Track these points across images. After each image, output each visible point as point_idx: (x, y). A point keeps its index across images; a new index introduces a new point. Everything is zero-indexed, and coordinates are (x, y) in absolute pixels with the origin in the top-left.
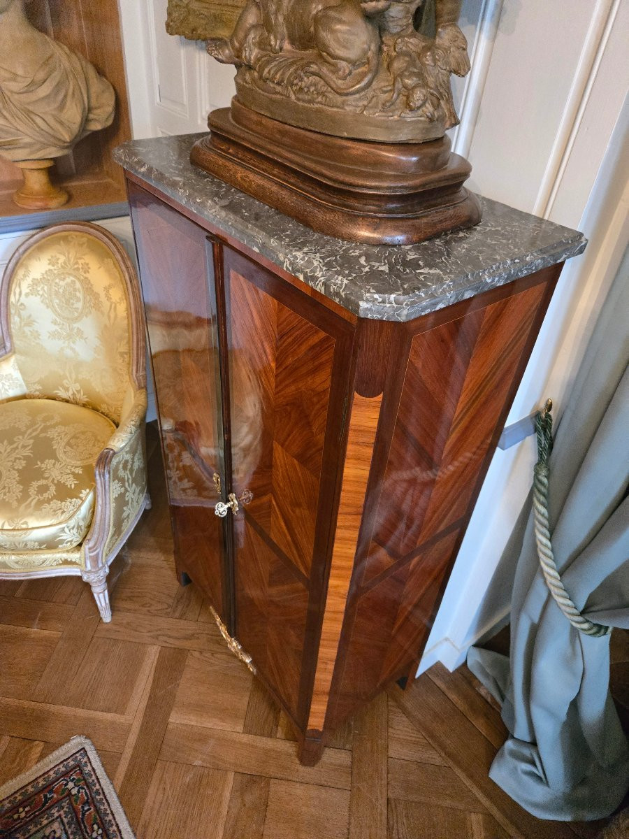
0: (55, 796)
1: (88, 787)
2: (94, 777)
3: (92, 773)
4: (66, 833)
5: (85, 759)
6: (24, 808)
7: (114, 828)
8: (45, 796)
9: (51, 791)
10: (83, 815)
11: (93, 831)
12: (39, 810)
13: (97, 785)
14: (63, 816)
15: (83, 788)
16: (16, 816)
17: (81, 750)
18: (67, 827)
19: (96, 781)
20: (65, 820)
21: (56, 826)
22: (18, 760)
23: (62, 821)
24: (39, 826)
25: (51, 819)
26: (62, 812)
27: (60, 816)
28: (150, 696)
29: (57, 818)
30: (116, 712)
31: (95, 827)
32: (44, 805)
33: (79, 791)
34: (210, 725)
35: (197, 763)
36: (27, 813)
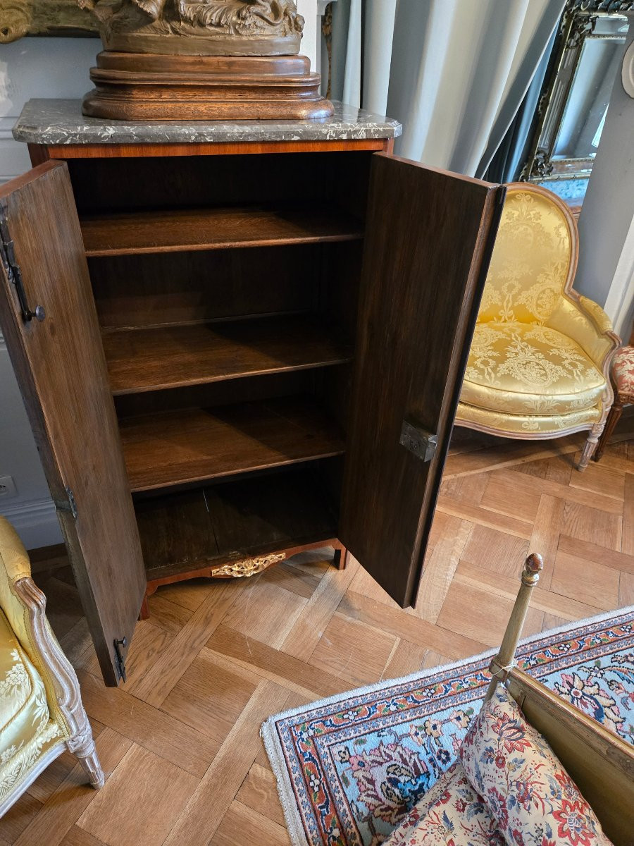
0: (310, 751)
1: (311, 720)
2: (305, 715)
3: (301, 716)
4: (343, 741)
5: (286, 721)
6: (311, 780)
7: (350, 701)
8: (307, 760)
9: (304, 754)
10: (333, 726)
11: (349, 718)
12: (317, 766)
13: (312, 712)
14: (329, 744)
15: (311, 725)
16: (316, 789)
17: (276, 725)
18: (340, 740)
19: (309, 713)
20: (333, 742)
21: (335, 750)
22: (262, 791)
23: (332, 745)
24: (332, 766)
25: (328, 755)
26: (325, 744)
27: (328, 746)
28: (249, 662)
29: (329, 749)
30: (251, 694)
31: (345, 716)
32: (314, 761)
33: (313, 729)
34: (295, 620)
35: (320, 635)
36: (316, 778)
